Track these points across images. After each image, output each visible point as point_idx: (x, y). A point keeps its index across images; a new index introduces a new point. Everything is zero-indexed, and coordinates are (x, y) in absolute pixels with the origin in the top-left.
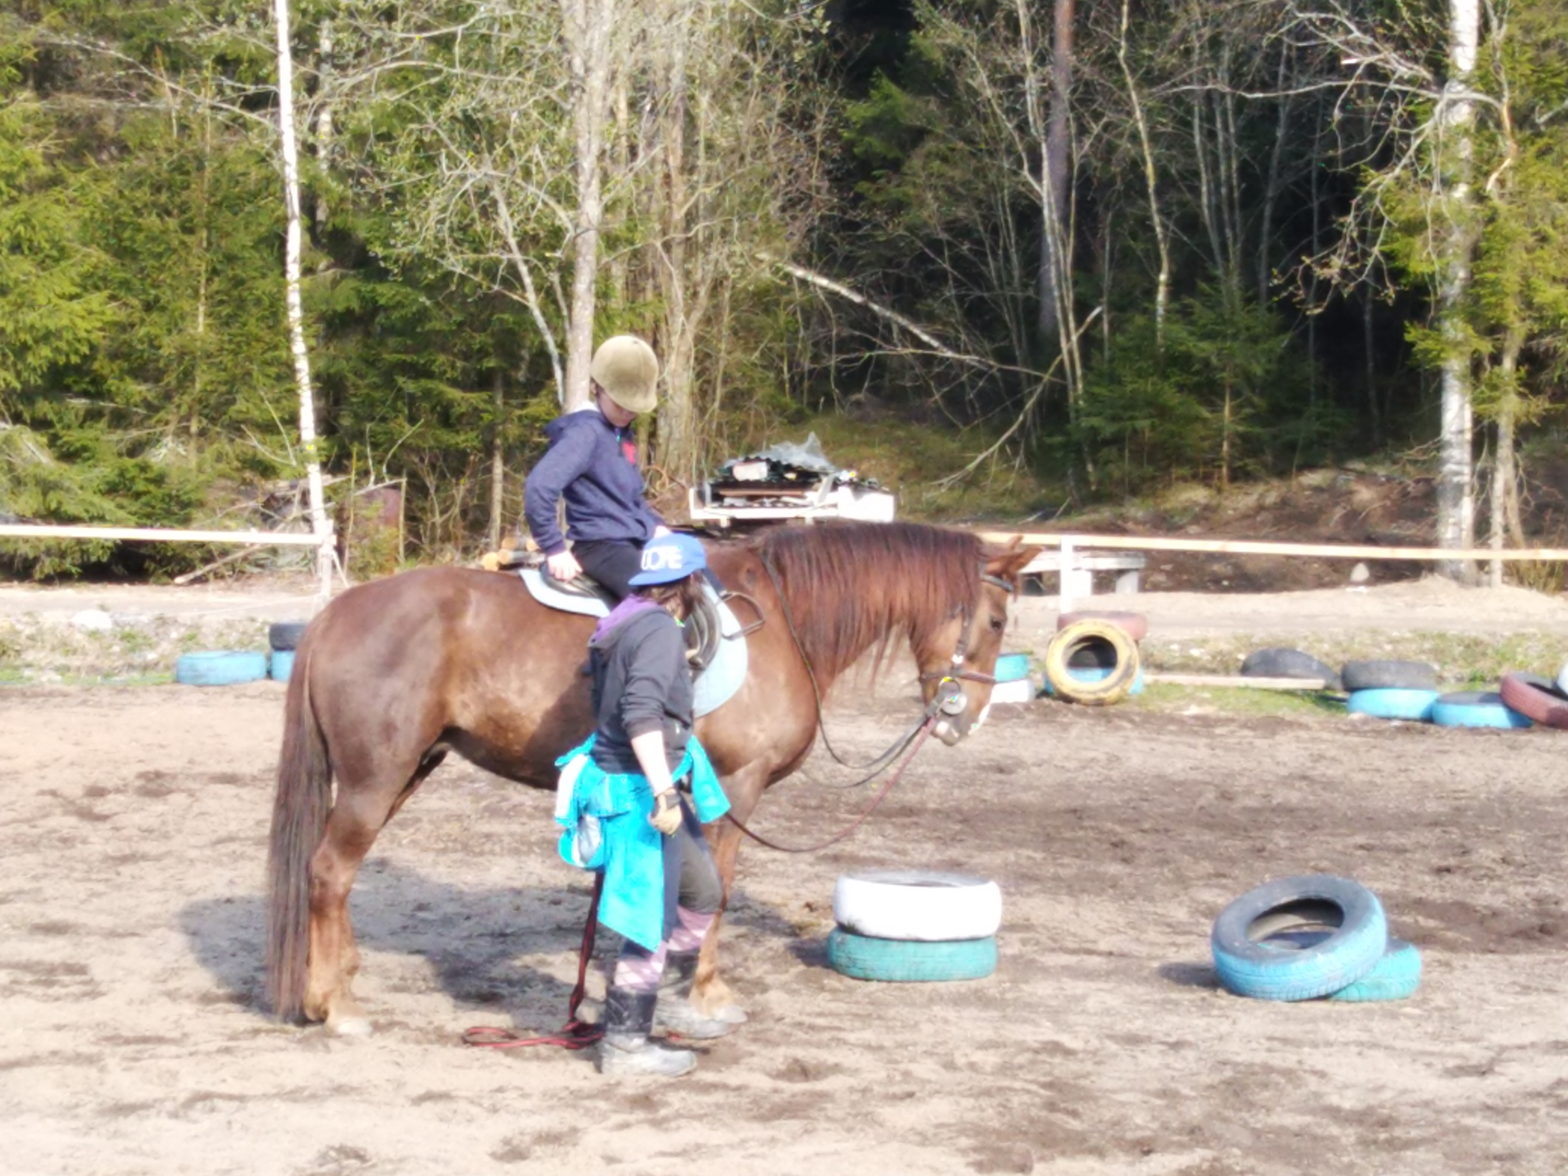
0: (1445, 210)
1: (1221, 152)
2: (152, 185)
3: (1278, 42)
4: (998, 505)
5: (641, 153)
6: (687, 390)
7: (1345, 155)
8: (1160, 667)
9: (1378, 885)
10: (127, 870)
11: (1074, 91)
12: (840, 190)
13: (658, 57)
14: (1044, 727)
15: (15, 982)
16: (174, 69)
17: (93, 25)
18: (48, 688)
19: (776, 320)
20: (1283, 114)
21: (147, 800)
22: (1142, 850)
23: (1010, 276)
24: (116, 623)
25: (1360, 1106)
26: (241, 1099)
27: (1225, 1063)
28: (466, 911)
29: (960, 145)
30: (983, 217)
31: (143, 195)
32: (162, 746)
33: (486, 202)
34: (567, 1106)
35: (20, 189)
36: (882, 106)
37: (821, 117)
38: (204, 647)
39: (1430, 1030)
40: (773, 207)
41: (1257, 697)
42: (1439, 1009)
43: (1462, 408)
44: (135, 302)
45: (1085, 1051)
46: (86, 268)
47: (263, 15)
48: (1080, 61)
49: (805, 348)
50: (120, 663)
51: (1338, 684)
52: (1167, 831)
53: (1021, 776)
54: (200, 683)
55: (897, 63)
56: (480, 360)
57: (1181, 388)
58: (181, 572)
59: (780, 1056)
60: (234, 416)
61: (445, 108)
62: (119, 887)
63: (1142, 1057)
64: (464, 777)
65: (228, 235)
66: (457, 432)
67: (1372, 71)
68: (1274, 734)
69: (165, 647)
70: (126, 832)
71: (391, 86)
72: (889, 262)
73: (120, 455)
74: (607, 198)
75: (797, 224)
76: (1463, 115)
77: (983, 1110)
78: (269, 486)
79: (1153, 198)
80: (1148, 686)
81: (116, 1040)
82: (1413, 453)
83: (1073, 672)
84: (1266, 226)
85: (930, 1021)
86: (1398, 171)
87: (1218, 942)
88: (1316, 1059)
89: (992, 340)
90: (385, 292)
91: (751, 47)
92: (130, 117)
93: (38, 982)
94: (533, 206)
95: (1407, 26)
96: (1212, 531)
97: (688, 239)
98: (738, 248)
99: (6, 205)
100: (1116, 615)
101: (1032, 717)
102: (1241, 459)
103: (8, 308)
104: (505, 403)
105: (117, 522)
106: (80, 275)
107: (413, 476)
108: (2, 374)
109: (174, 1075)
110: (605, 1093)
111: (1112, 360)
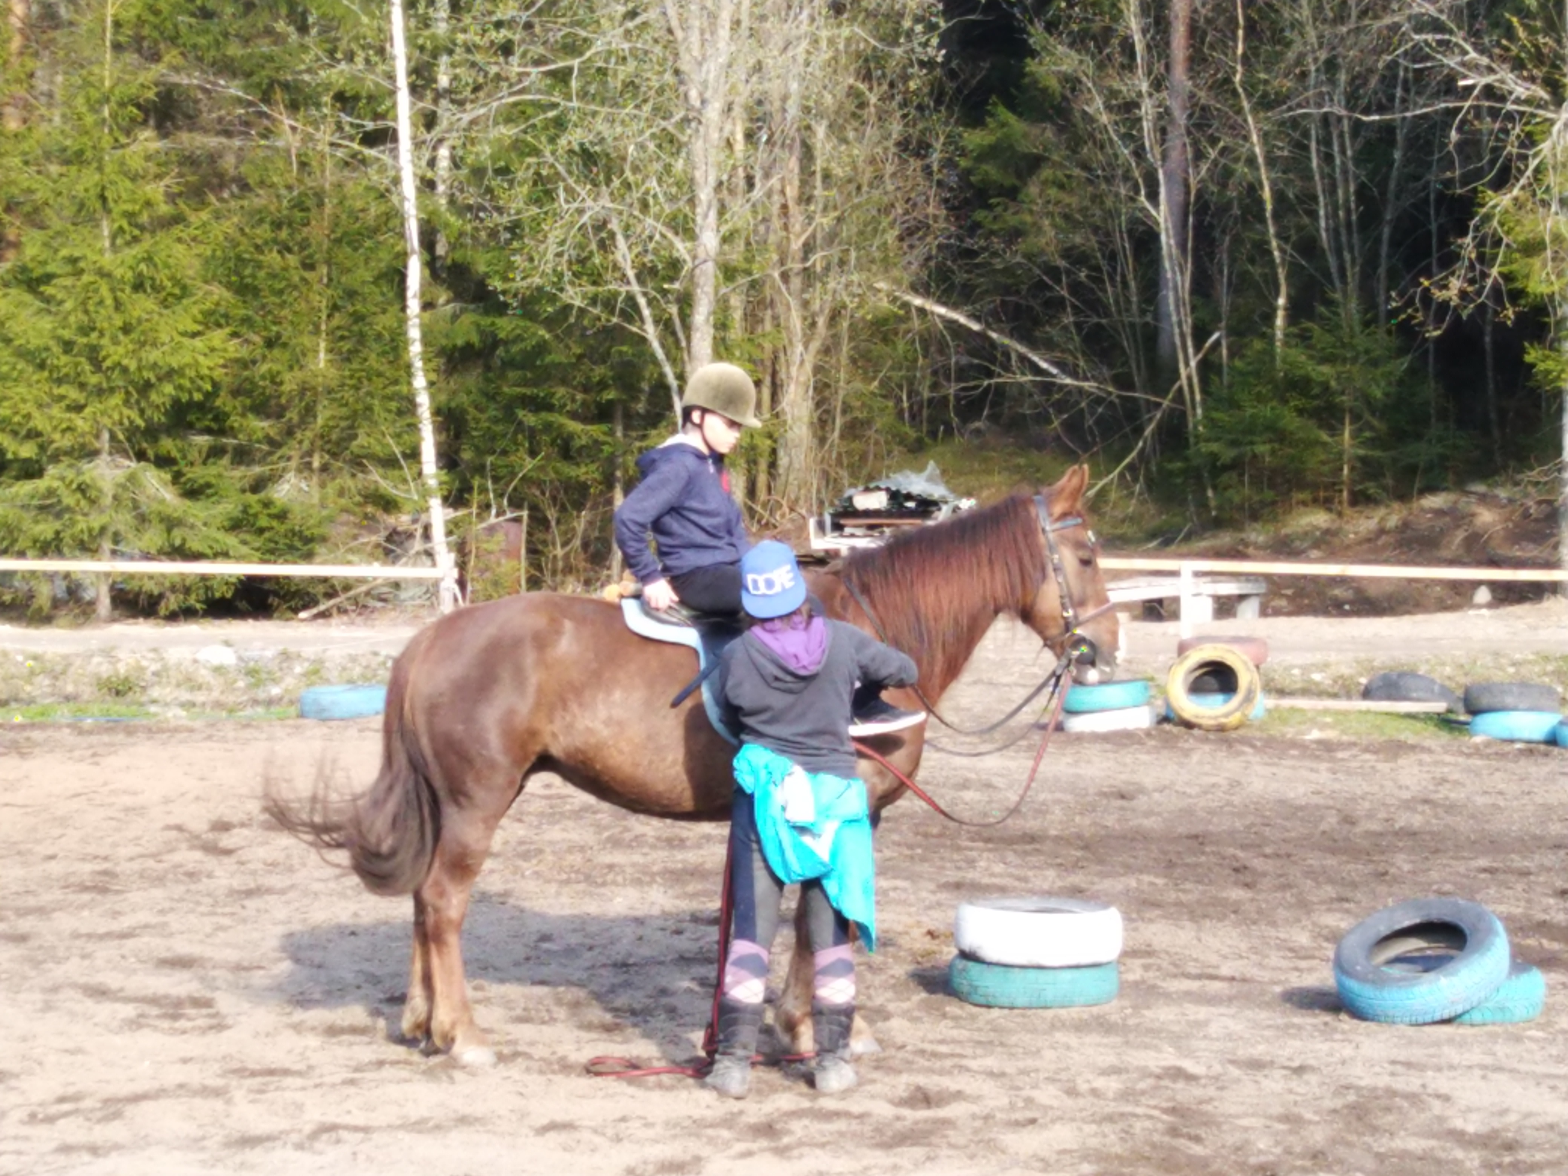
0: (1564, 231)
1: (1338, 175)
2: (273, 223)
3: (1393, 66)
4: (1119, 531)
5: (758, 184)
6: (806, 419)
7: (1463, 176)
8: (1282, 692)
9: (1501, 909)
10: (252, 904)
11: (1190, 116)
12: (957, 218)
13: (774, 88)
14: (1165, 753)
15: (141, 1016)
16: (293, 107)
17: (213, 64)
18: (173, 723)
19: (895, 349)
20: (1400, 137)
21: (273, 835)
22: (1264, 874)
23: (1128, 301)
24: (240, 659)
25: (1484, 1129)
26: (366, 1130)
27: (1347, 1087)
28: (588, 941)
29: (1077, 172)
30: (1101, 243)
31: (264, 232)
32: (286, 780)
33: (604, 235)
34: (691, 1134)
35: (142, 228)
36: (999, 134)
37: (938, 146)
38: (327, 681)
39: (1554, 1052)
40: (891, 237)
41: (1379, 721)
42: (1563, 1031)
44: (256, 339)
45: (1207, 1076)
46: (208, 306)
47: (381, 51)
48: (1196, 86)
49: (923, 377)
50: (244, 698)
51: (1460, 707)
52: (1289, 856)
53: (1142, 802)
54: (324, 717)
55: (1013, 91)
56: (599, 392)
57: (1300, 412)
58: (305, 607)
59: (903, 1083)
60: (356, 451)
61: (563, 142)
62: (244, 921)
63: (1266, 1083)
64: (586, 809)
65: (349, 270)
66: (578, 465)
67: (1489, 91)
68: (1396, 757)
69: (289, 681)
70: (251, 866)
71: (508, 120)
72: (1007, 290)
73: (243, 491)
74: (725, 229)
75: (916, 252)
77: (1105, 1136)
78: (391, 520)
79: (1270, 222)
80: (1269, 711)
81: (242, 1072)
82: (1534, 474)
83: (1194, 698)
84: (1384, 249)
85: (1053, 1047)
86: (1516, 192)
87: (1340, 966)
88: (1441, 1083)
89: (1111, 366)
90: (505, 326)
91: (867, 77)
92: (250, 155)
93: (165, 1016)
94: (651, 238)
95: (1524, 46)
96: (1333, 555)
97: (805, 269)
98: (855, 277)
99: (128, 244)
100: (1236, 640)
101: (1153, 743)
102: (1361, 482)
103: (131, 347)
104: (625, 436)
105: (240, 559)
106: (202, 312)
107: (534, 509)
108: (126, 412)
109: (300, 1107)
110: (728, 1121)
111: (1231, 385)
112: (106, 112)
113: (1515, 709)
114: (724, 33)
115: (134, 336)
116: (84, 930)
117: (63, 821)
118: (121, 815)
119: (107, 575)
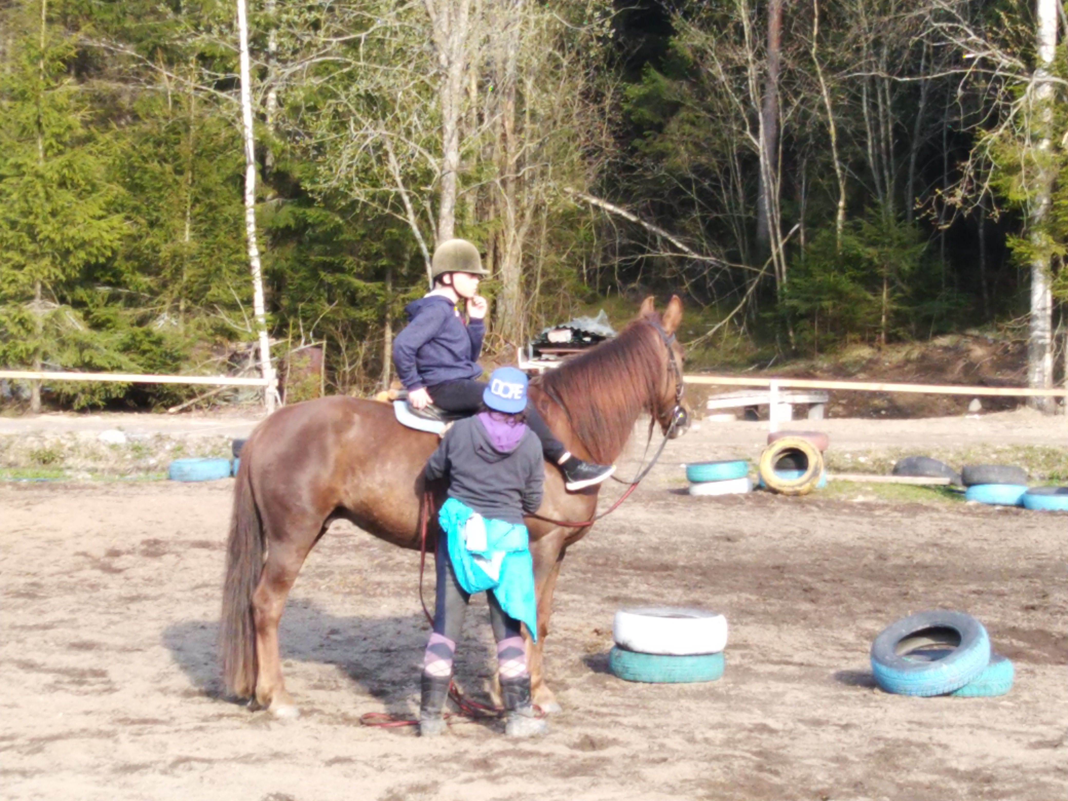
0: (1035, 159)
1: (881, 119)
2: (155, 142)
3: (919, 44)
4: (728, 359)
5: (486, 119)
6: (516, 280)
7: (965, 120)
8: (838, 470)
9: (985, 618)
10: (134, 607)
11: (781, 77)
12: (622, 144)
13: (498, 54)
14: (758, 510)
15: (57, 682)
16: (170, 63)
17: (116, 33)
18: (82, 483)
19: (578, 233)
20: (923, 93)
21: (148, 559)
22: (824, 594)
23: (737, 203)
24: (129, 439)
25: (971, 768)
26: (209, 761)
27: (879, 739)
28: (363, 634)
29: (703, 113)
30: (719, 163)
31: (149, 148)
32: (159, 523)
33: (380, 153)
34: (431, 767)
35: (65, 144)
36: (651, 87)
37: (609, 95)
38: (188, 455)
39: (1019, 716)
40: (576, 156)
41: (904, 490)
42: (1026, 702)
43: (1045, 292)
44: (143, 221)
45: (784, 731)
46: (110, 198)
47: (230, 26)
48: (785, 56)
49: (597, 252)
50: (131, 466)
51: (959, 481)
52: (841, 581)
53: (742, 544)
54: (185, 480)
55: (661, 58)
56: (376, 260)
57: (853, 279)
58: (174, 405)
59: (576, 733)
60: (210, 298)
61: (353, 89)
62: (129, 618)
63: (823, 735)
64: (364, 544)
65: (206, 175)
66: (361, 310)
67: (984, 62)
68: (915, 514)
69: (162, 455)
70: (133, 581)
71: (316, 74)
72: (655, 194)
73: (132, 325)
74: (463, 150)
75: (593, 167)
76: (1046, 92)
77: (713, 770)
78: (233, 346)
79: (834, 149)
80: (829, 483)
81: (126, 721)
82: (1011, 323)
83: (778, 473)
84: (912, 169)
85: (679, 710)
86: (1001, 131)
87: (875, 656)
88: (941, 736)
89: (725, 246)
90: (312, 214)
91: (562, 47)
92: (140, 95)
93: (73, 682)
94: (413, 155)
95: (1008, 32)
96: (875, 376)
97: (518, 178)
98: (551, 184)
99: (56, 155)
100: (808, 434)
101: (750, 503)
102: (894, 327)
103: (56, 226)
104: (393, 290)
105: (130, 371)
106: (106, 203)
107: (330, 339)
108: (53, 270)
109: (164, 745)
110: (457, 758)
111: (806, 261)
112: (42, 66)
113: (996, 483)
114: (464, 16)
115: (59, 218)
116: (19, 623)
117: (6, 549)
118: (46, 545)
119: (39, 381)
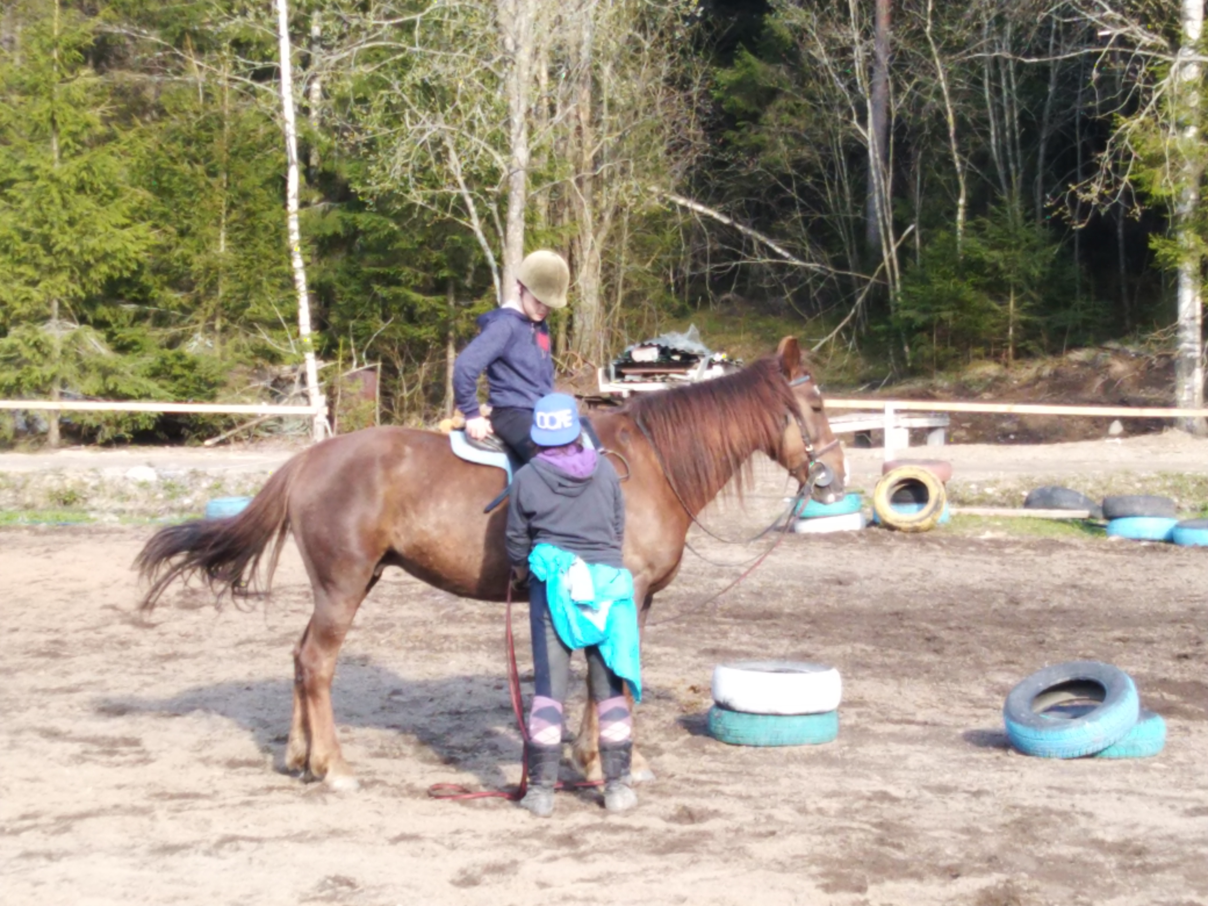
0: (1180, 147)
1: (1005, 104)
2: (184, 140)
3: (1048, 20)
4: (836, 378)
5: (559, 111)
6: (596, 292)
7: (1101, 105)
8: (962, 503)
9: (1132, 669)
10: (170, 666)
11: (891, 59)
12: (712, 137)
13: (571, 36)
14: (873, 549)
15: (85, 752)
16: (200, 50)
17: (138, 17)
18: (108, 526)
19: (664, 238)
20: (1053, 76)
21: (185, 612)
22: (949, 643)
23: (844, 201)
24: (160, 476)
25: (1119, 839)
26: (259, 840)
27: (1015, 807)
28: (430, 695)
29: (804, 101)
30: (823, 157)
31: (177, 148)
33: (440, 150)
34: (510, 844)
35: (83, 144)
36: (744, 72)
37: (697, 81)
38: (227, 494)
39: (1173, 780)
40: (661, 151)
41: (1037, 524)
42: (1180, 764)
43: (1193, 300)
44: (172, 230)
45: (907, 799)
46: (134, 204)
47: (268, 8)
48: (896, 35)
49: (686, 259)
50: (163, 507)
51: (1100, 514)
52: (968, 628)
53: (855, 587)
55: (755, 39)
56: (436, 271)
57: (976, 286)
58: (210, 436)
59: (672, 804)
60: (248, 316)
61: (408, 78)
62: (164, 679)
63: (952, 804)
64: (427, 592)
65: (242, 177)
66: (420, 327)
67: (1122, 40)
68: (1050, 553)
69: (198, 494)
70: (169, 637)
71: (366, 61)
72: (750, 193)
73: (162, 347)
74: (533, 145)
75: (680, 163)
76: (1192, 73)
77: (828, 845)
78: (276, 369)
79: (953, 140)
80: (953, 517)
81: (163, 796)
82: (1155, 335)
83: (895, 507)
84: (1041, 161)
85: (787, 776)
86: (1142, 117)
87: (1009, 713)
88: (1085, 803)
89: (830, 251)
90: (363, 220)
91: (643, 28)
92: (167, 88)
93: (104, 752)
94: (476, 152)
95: (1149, 5)
96: (1000, 398)
97: (595, 177)
98: (633, 183)
99: (72, 156)
100: (928, 462)
101: (863, 541)
102: (1023, 340)
103: (75, 236)
104: (456, 304)
105: (160, 399)
106: (130, 209)
107: (386, 360)
108: (72, 286)
109: (208, 823)
110: (538, 834)
111: (923, 266)
112: (55, 55)
113: (1141, 515)
115: (78, 227)
116: (40, 686)
117: (24, 602)
118: (69, 597)
119: (57, 412)
